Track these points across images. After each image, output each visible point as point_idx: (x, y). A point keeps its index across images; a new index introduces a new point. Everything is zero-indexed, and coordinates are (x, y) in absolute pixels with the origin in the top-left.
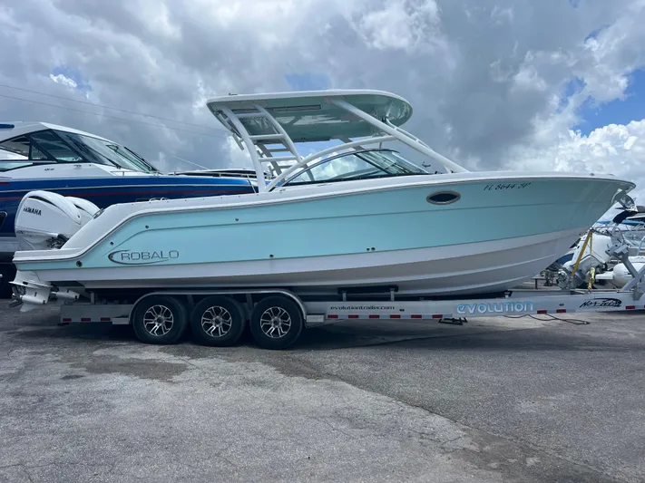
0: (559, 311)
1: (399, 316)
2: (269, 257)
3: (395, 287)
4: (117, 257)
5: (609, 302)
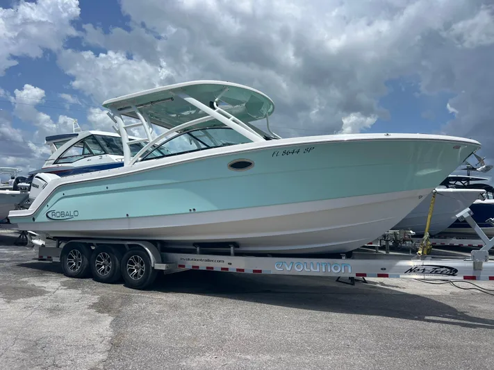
0: (380, 276)
1: (227, 269)
2: (126, 216)
3: (235, 244)
4: (50, 215)
5: (442, 269)
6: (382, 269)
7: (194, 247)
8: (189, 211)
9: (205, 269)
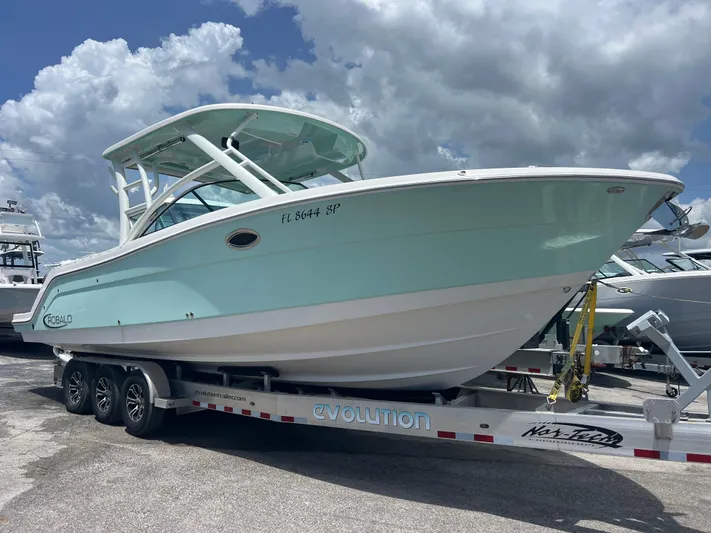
1: (249, 412)
2: (117, 324)
4: (46, 320)
5: (592, 433)
6: (482, 426)
7: (220, 373)
8: (185, 317)
9: (223, 410)
